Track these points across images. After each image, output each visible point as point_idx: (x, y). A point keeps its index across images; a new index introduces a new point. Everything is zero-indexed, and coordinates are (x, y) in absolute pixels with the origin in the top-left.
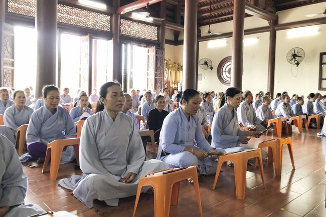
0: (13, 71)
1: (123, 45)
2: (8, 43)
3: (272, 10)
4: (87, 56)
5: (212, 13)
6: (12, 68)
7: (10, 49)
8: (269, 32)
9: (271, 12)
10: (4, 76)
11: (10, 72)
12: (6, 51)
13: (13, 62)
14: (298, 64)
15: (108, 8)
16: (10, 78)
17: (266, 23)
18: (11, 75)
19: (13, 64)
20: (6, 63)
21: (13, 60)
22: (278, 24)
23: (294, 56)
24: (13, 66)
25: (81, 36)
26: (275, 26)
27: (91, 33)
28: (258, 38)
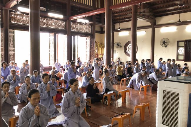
0: (14, 54)
1: (73, 36)
2: (11, 40)
3: (152, 17)
4: (53, 44)
5: (121, 17)
6: (14, 53)
7: (12, 43)
8: (151, 29)
9: (152, 18)
10: (10, 57)
11: (13, 55)
12: (10, 44)
13: (14, 49)
14: (166, 46)
15: (64, 17)
16: (13, 58)
17: (149, 24)
18: (13, 56)
19: (14, 50)
20: (10, 51)
21: (14, 48)
22: (156, 24)
23: (164, 42)
24: (14, 51)
25: (50, 33)
26: (154, 26)
27: (55, 31)
28: (145, 31)
